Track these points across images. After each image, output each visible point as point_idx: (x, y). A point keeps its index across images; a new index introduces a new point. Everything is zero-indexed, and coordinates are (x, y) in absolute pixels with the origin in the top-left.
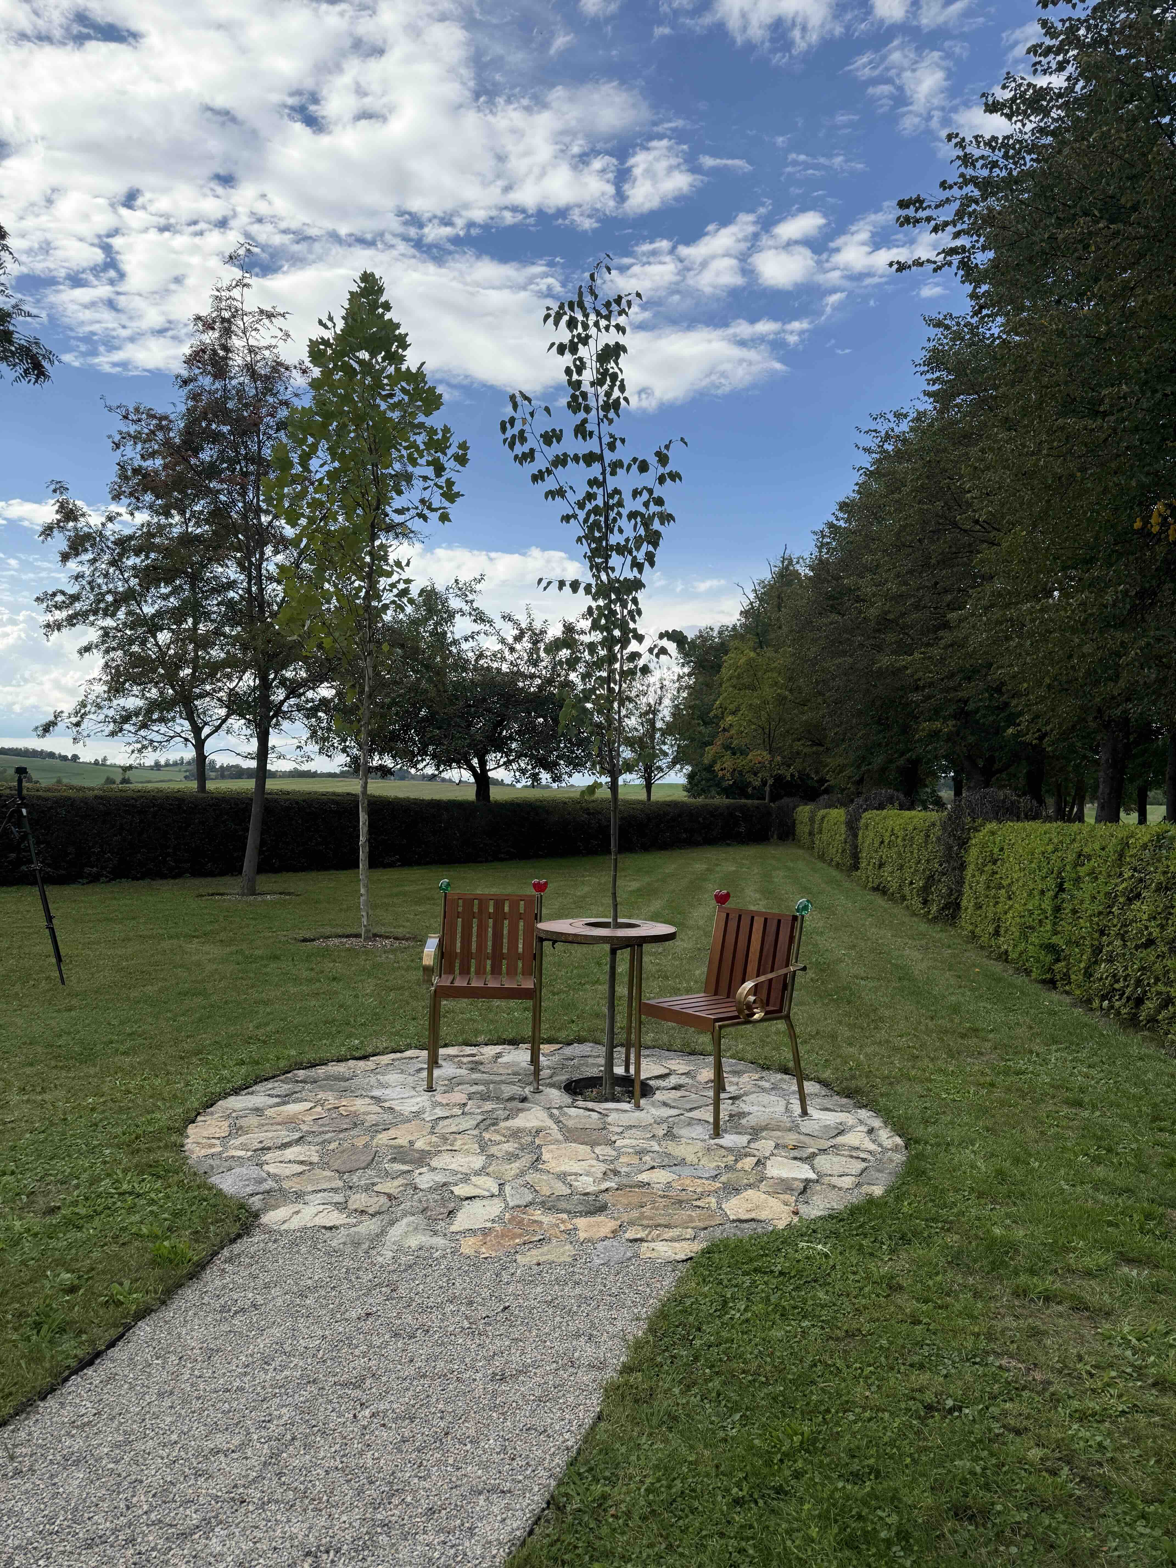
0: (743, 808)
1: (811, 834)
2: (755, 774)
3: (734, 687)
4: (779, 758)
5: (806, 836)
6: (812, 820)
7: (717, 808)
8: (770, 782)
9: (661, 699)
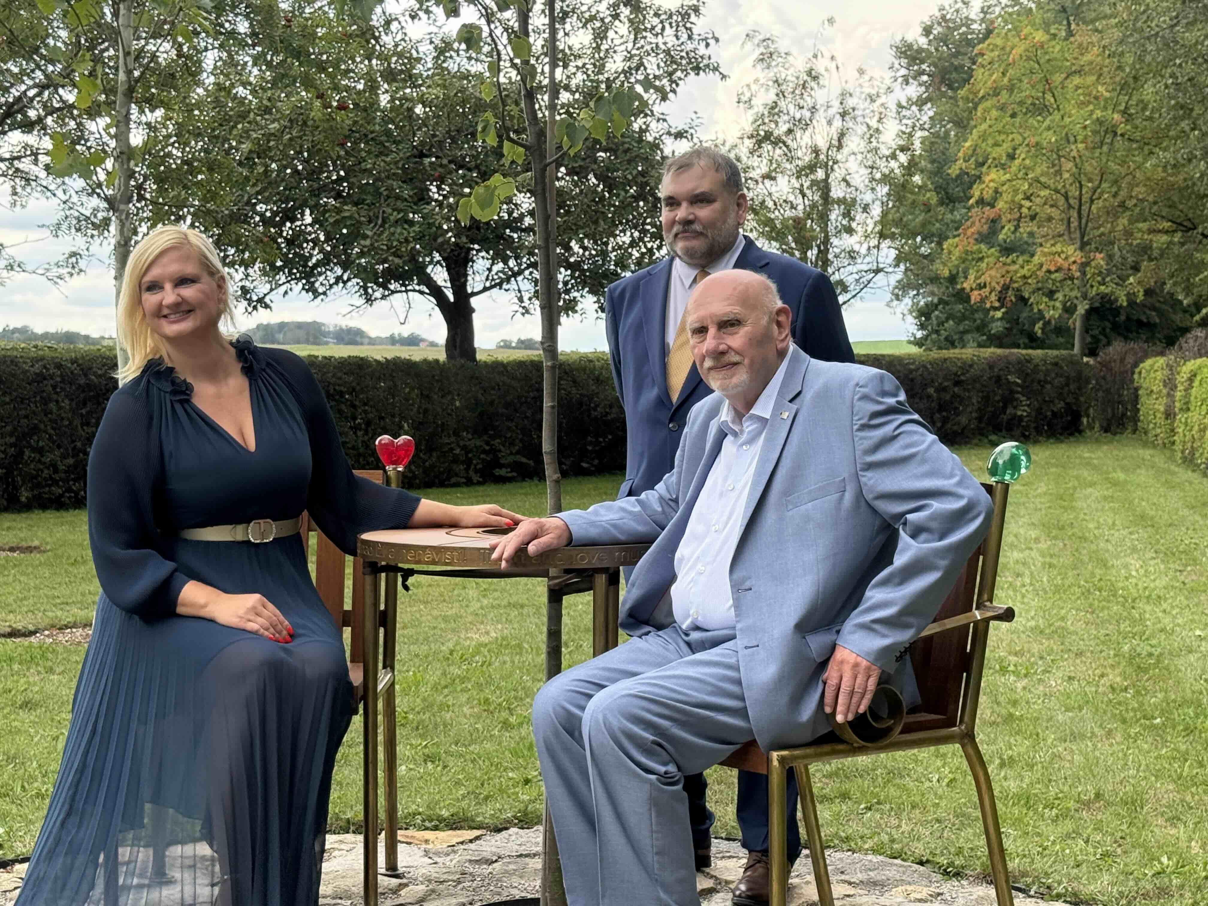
0: (1022, 366)
1: (1169, 414)
2: (1051, 294)
3: (1002, 108)
4: (1100, 259)
5: (1160, 418)
6: (1170, 384)
7: (967, 366)
8: (1082, 309)
9: (842, 135)
